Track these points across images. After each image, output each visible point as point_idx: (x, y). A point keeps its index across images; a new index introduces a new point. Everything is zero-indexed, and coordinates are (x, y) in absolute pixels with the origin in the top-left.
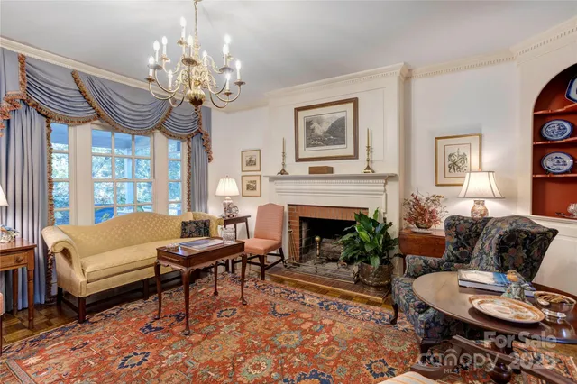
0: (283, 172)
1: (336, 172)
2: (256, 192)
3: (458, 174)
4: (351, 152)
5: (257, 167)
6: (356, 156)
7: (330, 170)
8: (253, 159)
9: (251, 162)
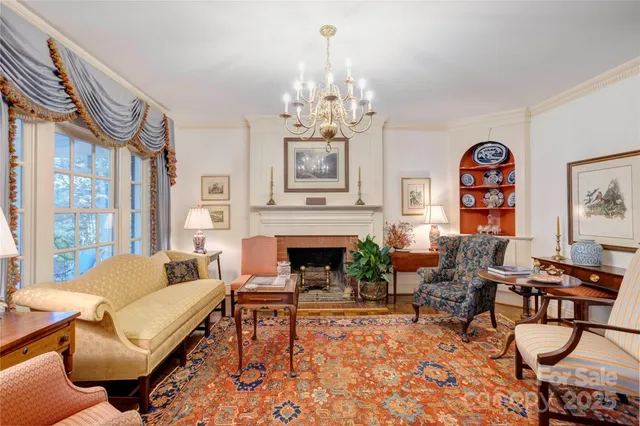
0: (271, 202)
1: (329, 204)
2: (225, 224)
3: (416, 206)
4: (343, 187)
5: (225, 196)
6: (346, 190)
7: (323, 201)
8: (219, 186)
9: (215, 190)
